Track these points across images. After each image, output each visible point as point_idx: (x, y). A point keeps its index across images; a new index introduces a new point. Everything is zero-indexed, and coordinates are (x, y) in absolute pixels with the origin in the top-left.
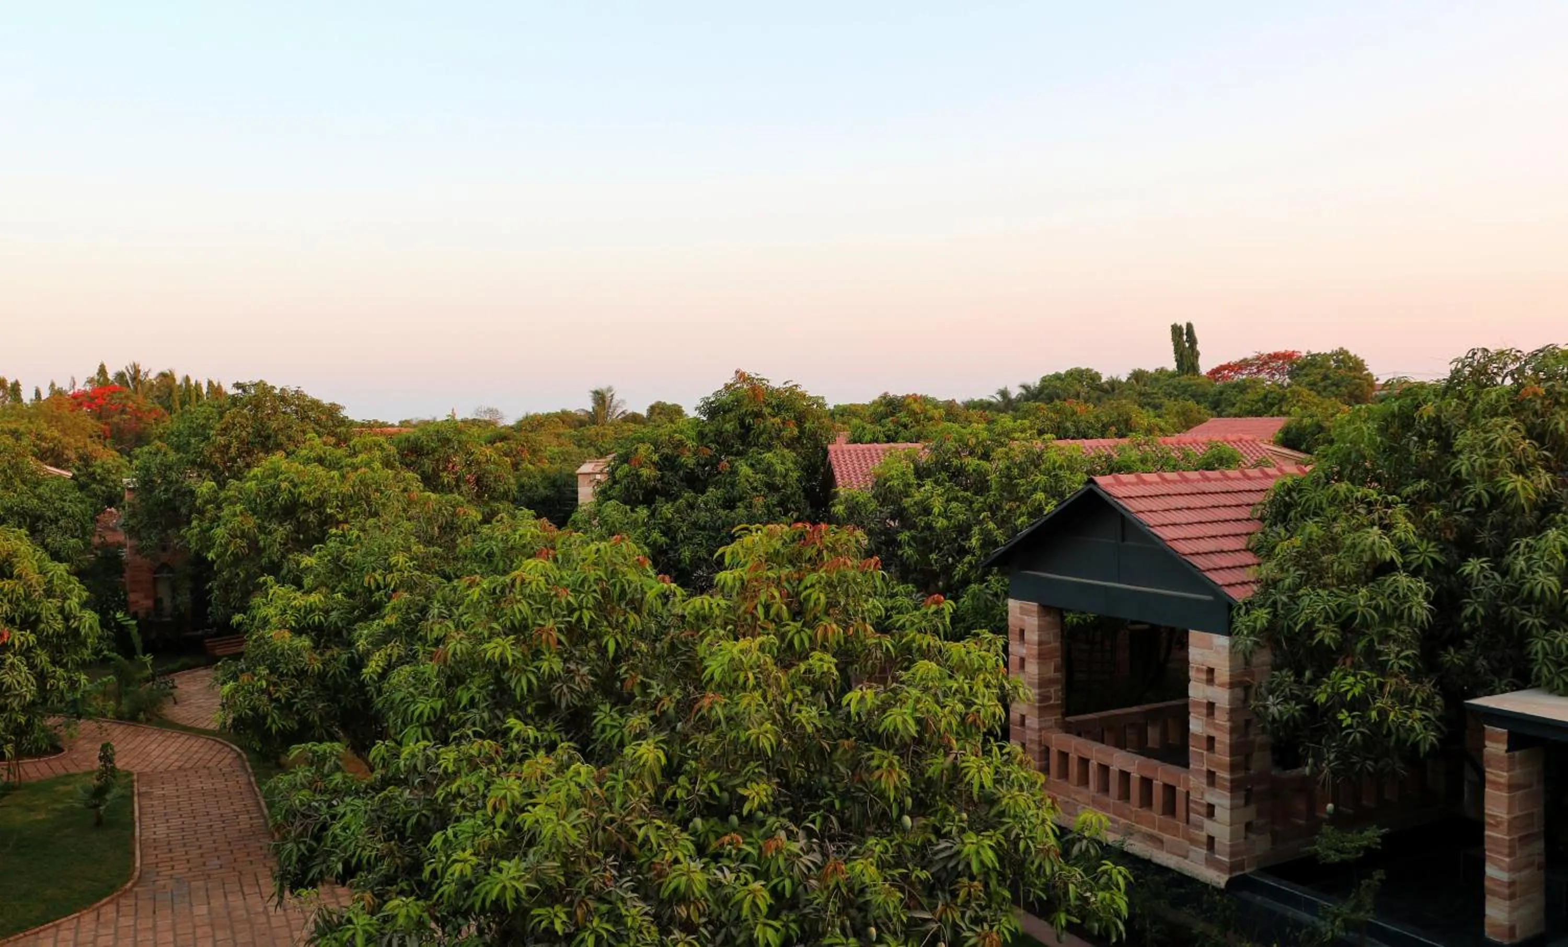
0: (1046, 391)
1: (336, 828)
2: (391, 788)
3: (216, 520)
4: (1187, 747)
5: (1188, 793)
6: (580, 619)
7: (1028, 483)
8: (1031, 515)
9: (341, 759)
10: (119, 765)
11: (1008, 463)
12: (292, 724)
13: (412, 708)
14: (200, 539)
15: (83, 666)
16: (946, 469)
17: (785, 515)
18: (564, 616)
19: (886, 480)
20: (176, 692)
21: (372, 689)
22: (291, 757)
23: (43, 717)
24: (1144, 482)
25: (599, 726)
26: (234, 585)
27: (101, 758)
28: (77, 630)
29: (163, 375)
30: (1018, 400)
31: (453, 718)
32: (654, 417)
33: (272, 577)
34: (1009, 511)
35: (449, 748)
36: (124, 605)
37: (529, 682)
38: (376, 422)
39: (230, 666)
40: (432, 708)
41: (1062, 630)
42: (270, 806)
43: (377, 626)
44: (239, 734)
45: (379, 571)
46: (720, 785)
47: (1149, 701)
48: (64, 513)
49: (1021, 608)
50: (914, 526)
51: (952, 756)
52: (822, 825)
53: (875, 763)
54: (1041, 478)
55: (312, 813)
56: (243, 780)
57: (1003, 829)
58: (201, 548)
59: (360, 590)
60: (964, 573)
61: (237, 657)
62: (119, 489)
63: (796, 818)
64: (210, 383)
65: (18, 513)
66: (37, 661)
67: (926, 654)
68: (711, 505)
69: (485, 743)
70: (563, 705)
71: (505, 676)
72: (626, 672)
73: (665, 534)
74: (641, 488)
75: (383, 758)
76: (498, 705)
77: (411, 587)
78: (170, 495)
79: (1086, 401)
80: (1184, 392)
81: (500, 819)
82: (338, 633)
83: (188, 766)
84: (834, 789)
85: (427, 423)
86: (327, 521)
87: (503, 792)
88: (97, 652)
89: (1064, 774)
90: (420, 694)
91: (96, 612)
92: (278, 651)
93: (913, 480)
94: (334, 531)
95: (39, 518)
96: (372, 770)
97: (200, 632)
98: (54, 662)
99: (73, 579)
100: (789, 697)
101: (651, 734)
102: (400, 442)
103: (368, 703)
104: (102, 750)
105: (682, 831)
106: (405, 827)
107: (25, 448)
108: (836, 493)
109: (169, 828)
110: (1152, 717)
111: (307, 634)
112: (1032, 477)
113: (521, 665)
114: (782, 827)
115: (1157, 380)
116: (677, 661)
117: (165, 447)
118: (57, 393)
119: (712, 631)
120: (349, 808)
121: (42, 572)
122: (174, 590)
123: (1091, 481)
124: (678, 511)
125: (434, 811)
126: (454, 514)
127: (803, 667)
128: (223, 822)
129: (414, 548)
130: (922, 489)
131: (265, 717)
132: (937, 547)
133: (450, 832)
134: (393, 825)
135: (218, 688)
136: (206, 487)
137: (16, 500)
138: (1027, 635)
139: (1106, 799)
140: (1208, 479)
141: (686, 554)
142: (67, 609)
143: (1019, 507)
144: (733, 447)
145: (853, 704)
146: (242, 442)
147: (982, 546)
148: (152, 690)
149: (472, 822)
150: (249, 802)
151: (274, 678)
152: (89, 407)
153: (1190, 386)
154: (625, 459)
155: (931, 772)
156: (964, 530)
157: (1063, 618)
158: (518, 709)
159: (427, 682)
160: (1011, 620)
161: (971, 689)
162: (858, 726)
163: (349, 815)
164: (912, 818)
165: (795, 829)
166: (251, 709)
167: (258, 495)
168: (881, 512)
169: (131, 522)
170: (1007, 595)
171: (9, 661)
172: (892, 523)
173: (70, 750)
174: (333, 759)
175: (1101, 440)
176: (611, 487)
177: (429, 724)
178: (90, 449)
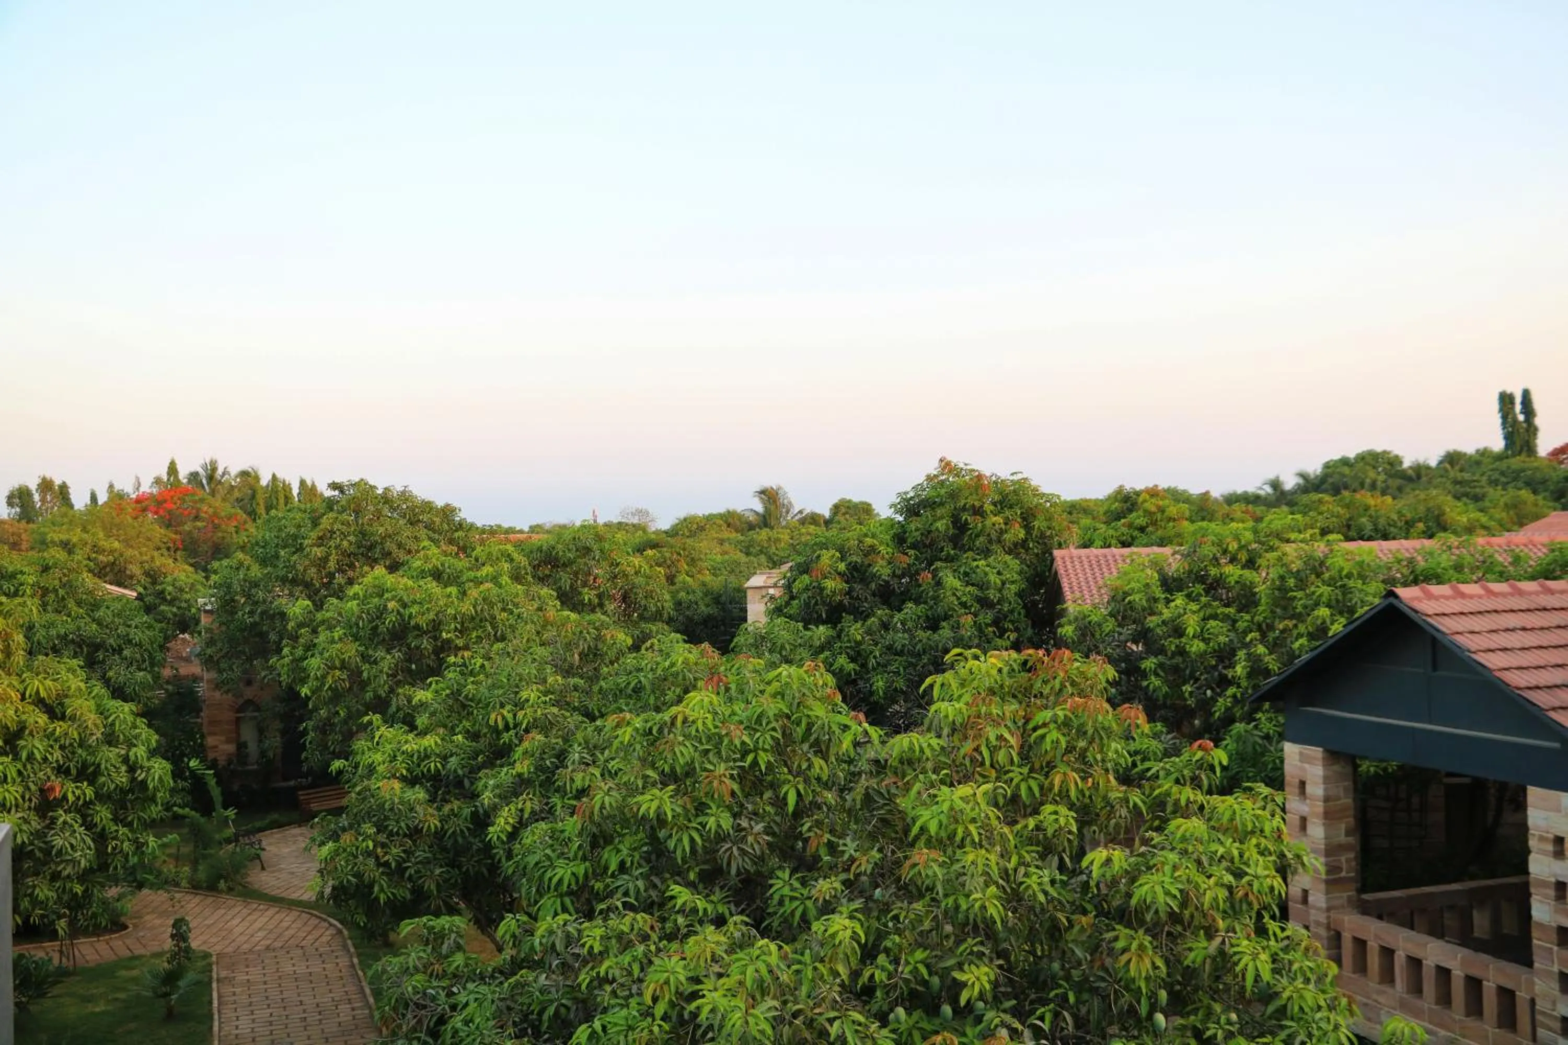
0: (1330, 480)
1: (457, 1021)
2: (523, 971)
3: (310, 647)
4: (1529, 939)
5: (1533, 1002)
6: (755, 763)
7: (1307, 595)
8: (1311, 636)
9: (461, 937)
10: (194, 945)
11: (1281, 571)
12: (404, 893)
13: (549, 874)
14: (293, 670)
15: (151, 825)
16: (1201, 579)
17: (1001, 637)
18: (735, 760)
19: (1126, 594)
20: (263, 855)
21: (500, 852)
22: (402, 935)
23: (103, 887)
24: (1463, 595)
25: (776, 897)
26: (333, 724)
27: (173, 936)
28: (144, 783)
29: (244, 474)
30: (1294, 492)
31: (598, 886)
32: (839, 517)
33: (378, 716)
34: (1283, 631)
35: (595, 923)
36: (200, 751)
37: (692, 840)
38: (499, 526)
39: (330, 822)
40: (573, 874)
41: (1355, 782)
42: (377, 994)
43: (505, 775)
44: (339, 906)
45: (508, 707)
46: (928, 966)
47: (1473, 877)
48: (130, 641)
49: (1301, 754)
50: (1162, 651)
51: (1218, 940)
52: (1052, 1022)
53: (1120, 945)
54: (1325, 590)
55: (428, 1002)
56: (344, 962)
57: (1283, 1035)
58: (294, 680)
59: (485, 730)
60: (1228, 709)
61: (338, 811)
62: (193, 610)
63: (1019, 1013)
64: (303, 483)
65: (73, 641)
66: (97, 819)
67: (1183, 811)
68: (910, 624)
69: (639, 917)
70: (733, 871)
71: (662, 834)
72: (810, 830)
73: (853, 660)
74: (824, 603)
75: (514, 936)
76: (655, 870)
77: (546, 726)
78: (257, 618)
79: (1384, 493)
80: (1515, 478)
81: (660, 1010)
82: (459, 783)
83: (278, 944)
84: (1068, 978)
85: (564, 527)
86: (446, 647)
87: (666, 974)
88: (168, 807)
89: (1361, 967)
90: (558, 858)
91: (167, 759)
92: (387, 806)
93: (1159, 593)
94: (452, 659)
95: (96, 647)
96: (500, 950)
97: (292, 783)
98: (116, 820)
99: (141, 722)
100: (1014, 859)
101: (844, 901)
102: (531, 552)
103: (494, 868)
104: (174, 926)
105: (881, 1027)
106: (540, 1021)
107: (79, 562)
108: (1064, 610)
109: (253, 1021)
110: (1478, 898)
111: (421, 784)
112: (1313, 589)
113: (682, 821)
114: (1003, 1024)
115: (1478, 463)
116: (874, 816)
117: (248, 560)
118: (117, 497)
119: (921, 777)
120: (472, 997)
121: (101, 711)
122: (261, 731)
123: (1391, 594)
124: (869, 632)
125: (575, 1000)
126: (598, 638)
127: (1031, 823)
128: (320, 1013)
129: (550, 680)
130: (1173, 604)
131: (371, 886)
132: (1192, 676)
133: (597, 1025)
134: (525, 1017)
135: (315, 850)
136: (298, 607)
137: (71, 627)
138: (1309, 789)
139: (1419, 1003)
140: (1551, 592)
141: (880, 684)
142: (132, 758)
143: (1296, 626)
144: (942, 550)
145: (1095, 868)
146: (344, 553)
147: (1250, 676)
148: (234, 853)
149: (624, 1012)
150: (351, 988)
151: (382, 838)
152: (156, 513)
153: (1523, 470)
154: (804, 569)
155: (1190, 959)
156: (1226, 656)
157: (1356, 767)
158: (679, 874)
159: (567, 842)
160: (1288, 768)
161: (1241, 856)
162: (1096, 900)
163: (473, 1005)
164: (1166, 1017)
165: (1020, 1027)
166: (354, 876)
167: (360, 617)
168: (1120, 634)
169: (209, 651)
170: (1282, 737)
171: (61, 820)
172: (1134, 648)
173: (135, 926)
174: (453, 936)
175: (1403, 541)
176: (788, 604)
177: (570, 893)
178: (158, 563)
